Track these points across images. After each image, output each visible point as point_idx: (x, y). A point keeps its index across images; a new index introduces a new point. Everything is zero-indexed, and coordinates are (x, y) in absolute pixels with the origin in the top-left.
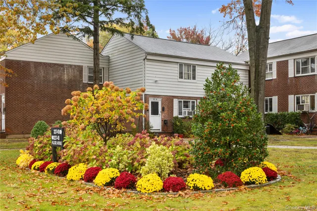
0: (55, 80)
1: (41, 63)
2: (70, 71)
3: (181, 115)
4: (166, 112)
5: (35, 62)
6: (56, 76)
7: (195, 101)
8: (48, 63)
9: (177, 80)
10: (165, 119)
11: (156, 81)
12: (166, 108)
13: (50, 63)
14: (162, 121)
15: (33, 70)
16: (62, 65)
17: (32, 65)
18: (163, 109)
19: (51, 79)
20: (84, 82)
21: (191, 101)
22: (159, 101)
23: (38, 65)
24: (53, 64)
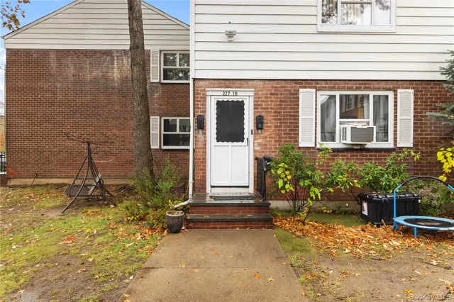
0: (95, 80)
1: (68, 51)
2: (125, 61)
3: (333, 139)
4: (269, 130)
5: (58, 51)
6: (97, 73)
7: (391, 94)
8: (82, 50)
9: (312, 29)
10: (267, 154)
11: (230, 34)
12: (269, 119)
13: (87, 51)
14: (256, 159)
15: (54, 64)
16: (109, 53)
17: (53, 56)
18: (259, 123)
19: (88, 78)
20: (152, 81)
21: (372, 94)
22: (247, 98)
23: (62, 54)
24: (91, 51)
